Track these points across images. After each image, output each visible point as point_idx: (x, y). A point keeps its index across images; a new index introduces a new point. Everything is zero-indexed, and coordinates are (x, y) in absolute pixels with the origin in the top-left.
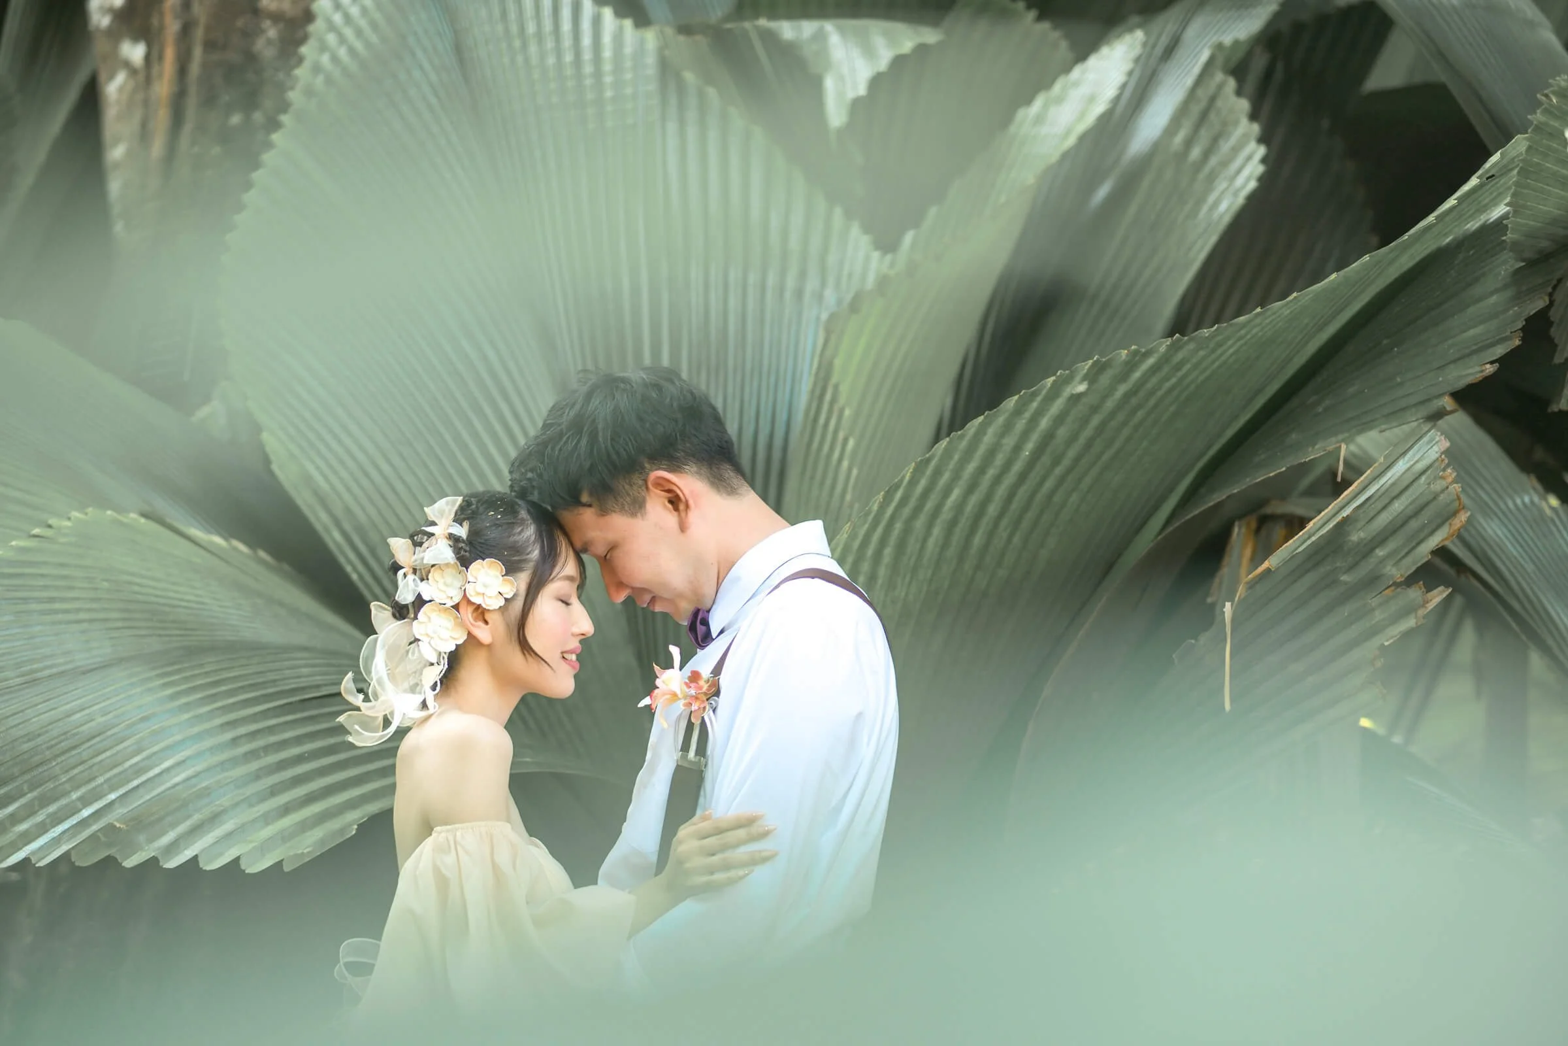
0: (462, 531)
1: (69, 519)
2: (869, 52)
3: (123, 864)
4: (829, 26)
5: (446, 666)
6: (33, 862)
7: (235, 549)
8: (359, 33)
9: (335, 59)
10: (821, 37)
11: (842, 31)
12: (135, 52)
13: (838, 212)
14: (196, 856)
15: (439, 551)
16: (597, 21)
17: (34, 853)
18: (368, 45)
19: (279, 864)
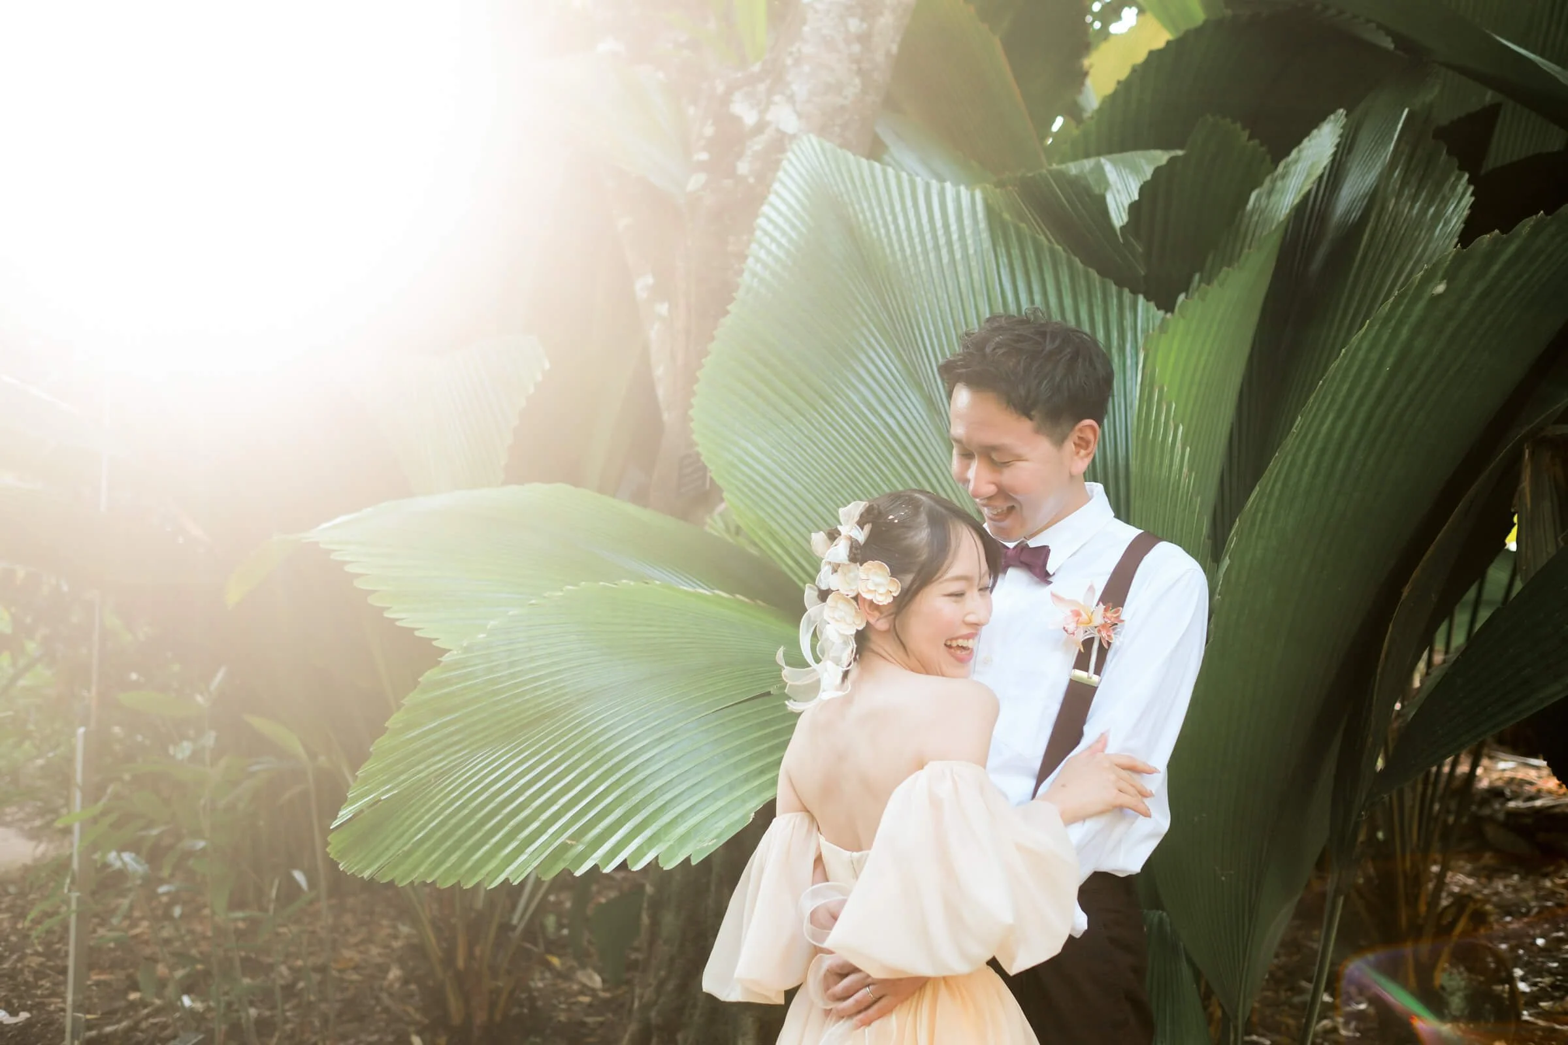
0: (861, 536)
1: (562, 591)
2: (1136, 170)
3: (575, 874)
4: (1103, 160)
5: (855, 646)
6: (511, 881)
7: (718, 596)
8: (784, 233)
9: (769, 252)
10: (1100, 169)
11: (1115, 164)
12: (663, 309)
13: (1126, 291)
14: (625, 860)
15: (840, 551)
16: (942, 194)
17: (512, 873)
18: (790, 240)
19: (688, 860)
